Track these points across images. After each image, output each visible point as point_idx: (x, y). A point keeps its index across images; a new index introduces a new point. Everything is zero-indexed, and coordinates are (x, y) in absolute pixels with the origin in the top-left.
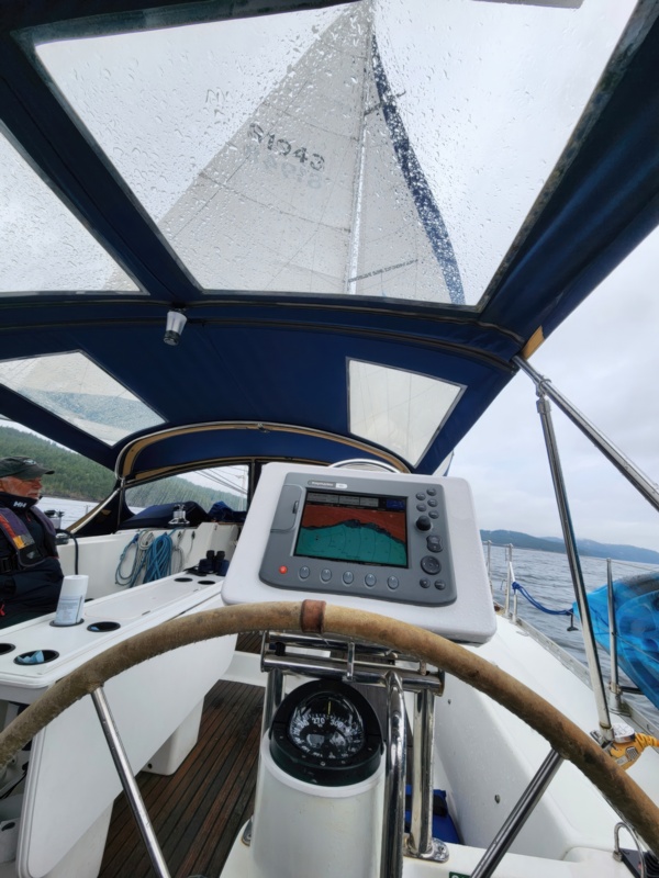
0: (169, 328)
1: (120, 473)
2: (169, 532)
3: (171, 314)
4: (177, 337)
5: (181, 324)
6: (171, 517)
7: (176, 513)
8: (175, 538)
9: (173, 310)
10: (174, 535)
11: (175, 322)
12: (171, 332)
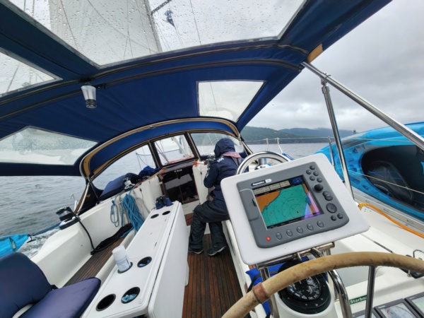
0: (86, 98)
1: (85, 176)
2: (128, 193)
3: (84, 88)
4: (95, 102)
5: (93, 93)
6: (124, 186)
7: (126, 183)
8: (132, 194)
9: (84, 85)
10: (131, 193)
11: (89, 92)
12: (89, 100)
